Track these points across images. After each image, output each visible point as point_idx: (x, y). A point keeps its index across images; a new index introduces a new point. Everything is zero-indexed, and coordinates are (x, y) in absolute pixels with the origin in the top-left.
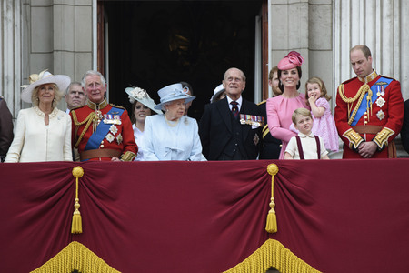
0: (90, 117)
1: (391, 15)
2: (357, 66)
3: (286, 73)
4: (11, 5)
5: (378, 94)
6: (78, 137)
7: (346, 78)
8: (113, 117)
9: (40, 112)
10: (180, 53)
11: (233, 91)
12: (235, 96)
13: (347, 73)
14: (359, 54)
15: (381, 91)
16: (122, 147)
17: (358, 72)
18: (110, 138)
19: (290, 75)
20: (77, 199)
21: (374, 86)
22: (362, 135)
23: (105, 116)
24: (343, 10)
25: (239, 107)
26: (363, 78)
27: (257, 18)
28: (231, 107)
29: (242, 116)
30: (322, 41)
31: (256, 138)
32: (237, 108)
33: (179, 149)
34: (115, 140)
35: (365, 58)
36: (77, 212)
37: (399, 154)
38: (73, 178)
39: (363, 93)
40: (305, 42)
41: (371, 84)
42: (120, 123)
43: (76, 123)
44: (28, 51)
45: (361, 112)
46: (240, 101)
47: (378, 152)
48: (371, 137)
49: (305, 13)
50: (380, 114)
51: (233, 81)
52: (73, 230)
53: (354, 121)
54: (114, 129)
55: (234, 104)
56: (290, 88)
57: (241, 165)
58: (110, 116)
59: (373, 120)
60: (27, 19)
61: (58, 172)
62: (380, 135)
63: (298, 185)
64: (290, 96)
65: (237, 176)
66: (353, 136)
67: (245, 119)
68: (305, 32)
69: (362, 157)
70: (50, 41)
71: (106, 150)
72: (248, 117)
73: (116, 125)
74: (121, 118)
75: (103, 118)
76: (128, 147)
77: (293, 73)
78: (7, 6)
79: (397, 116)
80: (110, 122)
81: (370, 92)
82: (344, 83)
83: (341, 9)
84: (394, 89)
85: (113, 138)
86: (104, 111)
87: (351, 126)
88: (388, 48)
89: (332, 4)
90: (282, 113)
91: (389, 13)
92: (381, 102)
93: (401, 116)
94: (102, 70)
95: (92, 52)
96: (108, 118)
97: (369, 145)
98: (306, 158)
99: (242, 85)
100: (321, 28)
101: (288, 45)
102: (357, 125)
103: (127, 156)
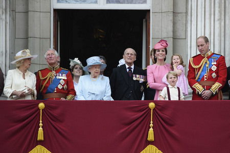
0: (49, 75)
1: (220, 19)
2: (200, 48)
3: (159, 51)
4: (4, 11)
5: (213, 63)
6: (42, 86)
7: (194, 54)
8: (62, 75)
9: (20, 72)
10: (100, 39)
11: (129, 61)
12: (130, 64)
13: (194, 52)
14: (202, 41)
15: (214, 62)
16: (67, 92)
17: (201, 51)
18: (60, 87)
19: (161, 52)
20: (41, 121)
21: (210, 59)
22: (203, 87)
23: (58, 74)
24: (193, 16)
25: (132, 70)
26: (204, 55)
27: (144, 20)
28: (128, 70)
29: (134, 75)
30: (181, 34)
31: (142, 88)
32: (131, 71)
33: (96, 93)
34: (63, 88)
35: (205, 43)
36: (41, 129)
37: (224, 98)
38: (39, 109)
39: (204, 63)
40: (171, 34)
41: (209, 58)
42: (66, 78)
43: (41, 78)
44: (14, 37)
45: (203, 74)
46: (133, 67)
47: (213, 96)
48: (209, 88)
49: (171, 18)
50: (214, 75)
51: (130, 55)
52: (38, 139)
53: (199, 79)
54: (62, 82)
55: (130, 68)
56: (161, 60)
57: (133, 103)
58: (60, 74)
59: (210, 78)
60: (14, 19)
61: (31, 106)
62: (214, 87)
63: (166, 114)
64: (161, 64)
65: (132, 109)
66: (199, 87)
67: (136, 77)
68: (171, 28)
69: (203, 99)
70: (27, 32)
71: (58, 94)
72: (138, 76)
73: (63, 80)
74: (66, 75)
75: (56, 76)
76: (70, 92)
77: (163, 51)
78: (2, 12)
79: (224, 76)
80: (60, 78)
81: (208, 62)
82: (193, 57)
83: (191, 15)
84: (221, 61)
85: (62, 87)
86: (57, 72)
87: (197, 81)
88: (218, 38)
89: (186, 13)
90: (156, 74)
91: (218, 18)
92: (214, 68)
93: (226, 76)
94: (56, 48)
95: (50, 38)
96: (59, 76)
97: (207, 92)
98: (172, 99)
99: (134, 58)
100: (180, 27)
101: (161, 35)
102: (201, 81)
103: (69, 97)
